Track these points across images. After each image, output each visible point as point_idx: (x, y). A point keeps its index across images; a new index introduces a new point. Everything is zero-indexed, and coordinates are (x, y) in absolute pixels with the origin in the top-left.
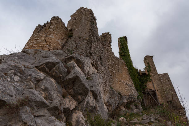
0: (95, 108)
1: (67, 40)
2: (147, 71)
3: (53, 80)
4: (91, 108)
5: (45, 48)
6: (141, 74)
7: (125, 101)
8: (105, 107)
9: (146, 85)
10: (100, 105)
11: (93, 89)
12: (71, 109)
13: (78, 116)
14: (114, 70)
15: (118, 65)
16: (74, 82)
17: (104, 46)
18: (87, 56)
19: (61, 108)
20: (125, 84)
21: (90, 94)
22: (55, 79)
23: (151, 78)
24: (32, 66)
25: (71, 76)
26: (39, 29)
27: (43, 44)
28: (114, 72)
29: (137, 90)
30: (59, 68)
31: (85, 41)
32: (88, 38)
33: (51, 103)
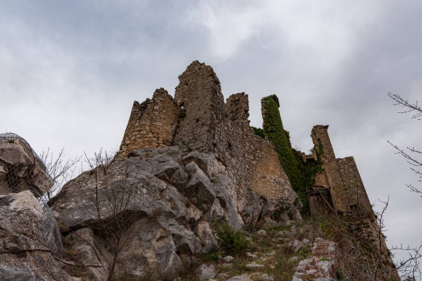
0: (223, 218)
1: (178, 122)
2: (315, 155)
3: (174, 189)
4: (218, 218)
5: (153, 143)
6: (305, 161)
7: (272, 208)
8: (240, 218)
9: (313, 180)
10: (230, 215)
11: (219, 195)
12: (196, 219)
13: (205, 227)
14: (254, 160)
15: (261, 150)
16: (197, 188)
17: (236, 121)
18: (210, 150)
19: (188, 218)
20: (272, 181)
21: (217, 201)
22: (176, 187)
23: (323, 167)
24: (152, 175)
25: (193, 182)
27: (150, 137)
28: (254, 163)
29: (296, 189)
30: (180, 174)
31: (206, 128)
32: (209, 123)
33: (178, 213)
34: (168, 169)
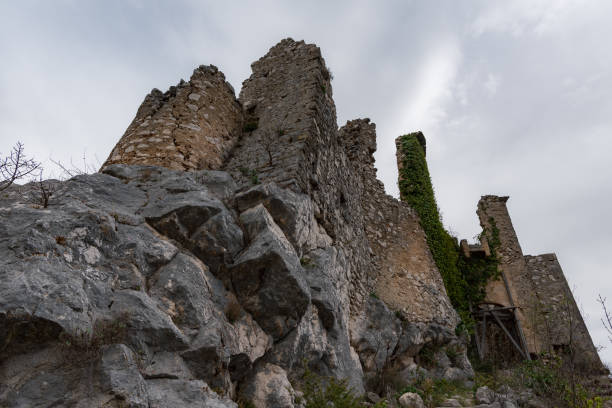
0: (326, 357)
1: (240, 138)
2: (486, 245)
3: (198, 264)
4: (313, 358)
5: (174, 164)
6: (467, 255)
7: (418, 340)
8: (355, 356)
9: (483, 292)
11: (320, 298)
12: (253, 361)
13: (273, 381)
14: (383, 238)
15: (396, 223)
16: (262, 272)
17: (354, 162)
18: (304, 191)
19: (225, 355)
20: (417, 284)
21: (312, 312)
22: (205, 262)
23: (500, 269)
24: (137, 217)
25: (254, 253)
26: (156, 104)
27: (168, 151)
28: (384, 244)
30: (219, 226)
31: (299, 145)
32: (305, 136)
33: (194, 337)
34: (188, 208)
